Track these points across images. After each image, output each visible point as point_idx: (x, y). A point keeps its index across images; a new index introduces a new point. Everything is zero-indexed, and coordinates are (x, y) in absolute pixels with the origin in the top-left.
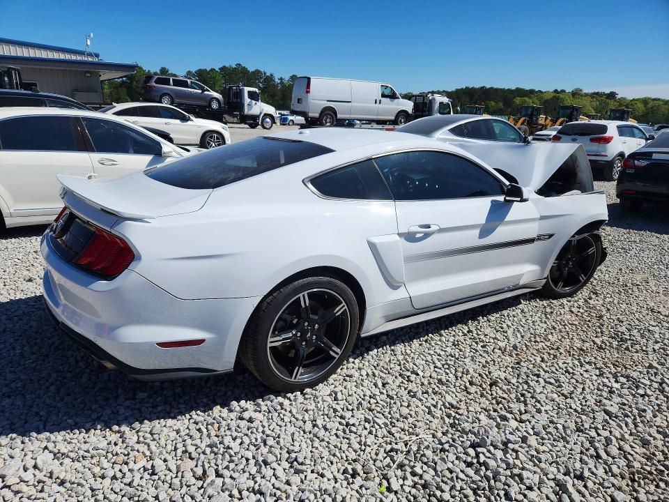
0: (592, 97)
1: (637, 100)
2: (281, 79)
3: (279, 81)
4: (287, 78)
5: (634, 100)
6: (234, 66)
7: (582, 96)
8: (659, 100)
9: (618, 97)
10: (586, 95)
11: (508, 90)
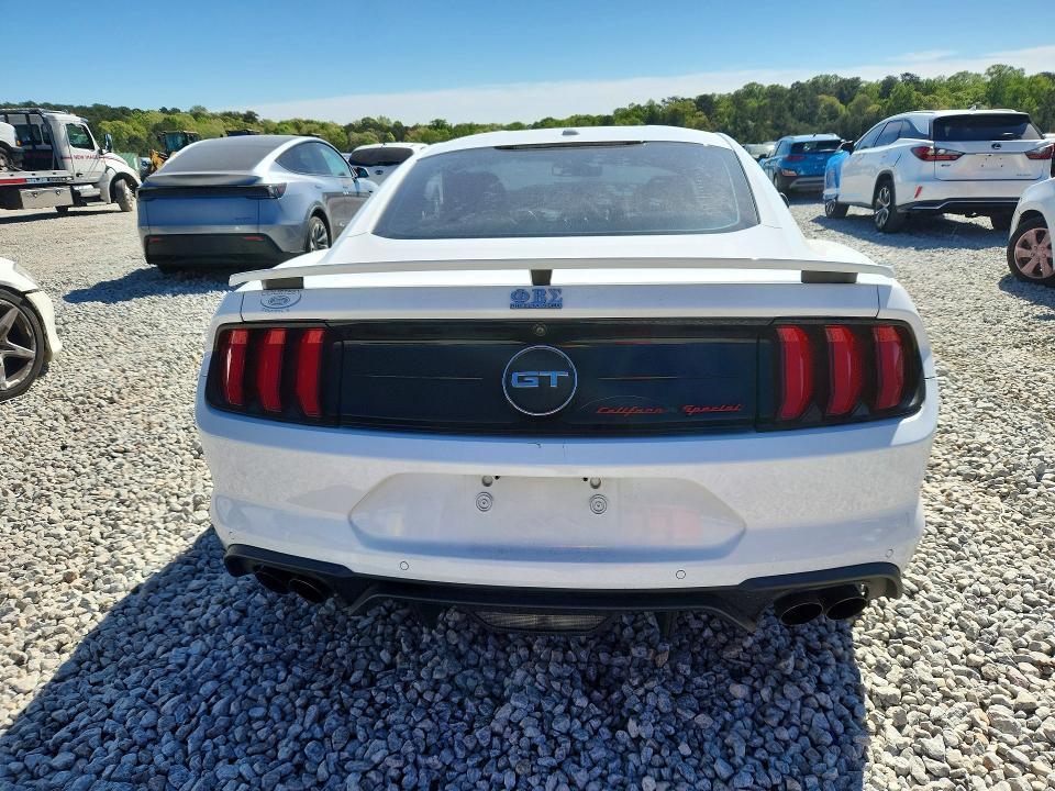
0: (225, 120)
1: (287, 123)
5: (282, 123)
7: (207, 117)
8: (312, 122)
10: (214, 116)
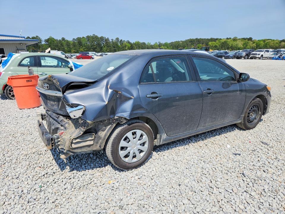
2: (112, 40)
3: (111, 41)
4: (114, 39)
6: (92, 35)
9: (253, 39)
11: (207, 39)
